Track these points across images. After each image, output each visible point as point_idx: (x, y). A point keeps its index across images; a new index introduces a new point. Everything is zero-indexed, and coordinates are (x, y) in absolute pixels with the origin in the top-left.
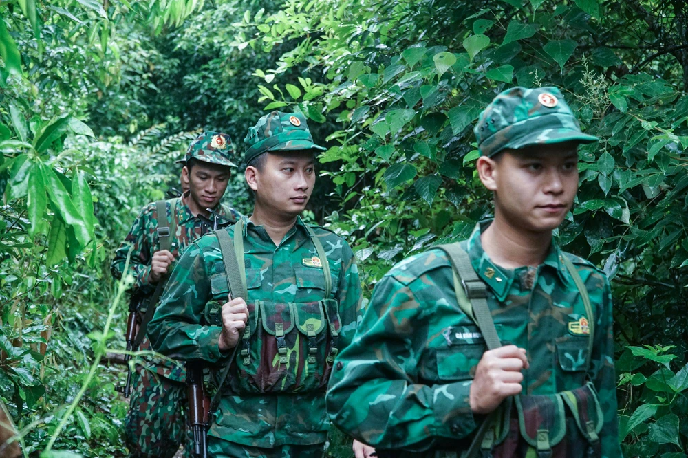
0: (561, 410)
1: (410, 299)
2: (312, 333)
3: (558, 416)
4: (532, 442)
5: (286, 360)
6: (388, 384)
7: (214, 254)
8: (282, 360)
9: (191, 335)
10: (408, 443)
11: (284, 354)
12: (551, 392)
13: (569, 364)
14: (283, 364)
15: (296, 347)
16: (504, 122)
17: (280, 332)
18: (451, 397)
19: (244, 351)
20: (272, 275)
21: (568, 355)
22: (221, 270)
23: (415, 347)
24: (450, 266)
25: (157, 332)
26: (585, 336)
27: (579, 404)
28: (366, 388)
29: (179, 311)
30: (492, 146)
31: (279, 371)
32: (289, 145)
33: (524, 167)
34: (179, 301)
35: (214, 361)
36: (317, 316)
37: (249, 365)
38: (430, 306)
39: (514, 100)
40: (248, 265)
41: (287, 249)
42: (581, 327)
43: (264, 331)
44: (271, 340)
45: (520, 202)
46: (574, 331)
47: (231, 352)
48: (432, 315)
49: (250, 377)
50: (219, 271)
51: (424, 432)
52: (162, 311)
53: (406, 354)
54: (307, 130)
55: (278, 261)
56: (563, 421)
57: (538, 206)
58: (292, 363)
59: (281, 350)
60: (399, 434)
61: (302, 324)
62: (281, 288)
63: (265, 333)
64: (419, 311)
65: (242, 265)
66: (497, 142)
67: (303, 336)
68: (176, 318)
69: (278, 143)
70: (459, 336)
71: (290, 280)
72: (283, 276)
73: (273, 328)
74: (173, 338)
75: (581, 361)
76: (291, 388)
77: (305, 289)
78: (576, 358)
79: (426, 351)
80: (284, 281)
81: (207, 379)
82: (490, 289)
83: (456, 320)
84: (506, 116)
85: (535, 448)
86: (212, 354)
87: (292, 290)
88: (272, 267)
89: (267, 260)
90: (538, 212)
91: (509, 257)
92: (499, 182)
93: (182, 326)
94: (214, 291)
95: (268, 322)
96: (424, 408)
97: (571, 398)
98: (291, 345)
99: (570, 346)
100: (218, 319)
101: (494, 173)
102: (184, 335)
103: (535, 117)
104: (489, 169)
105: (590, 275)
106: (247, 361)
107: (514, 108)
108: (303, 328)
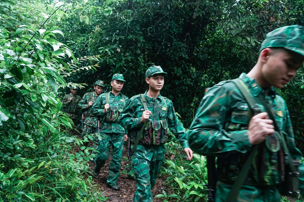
0: (160, 124)
1: (133, 103)
2: (120, 112)
3: (159, 124)
4: (154, 129)
5: (115, 116)
6: (129, 118)
7: (104, 97)
8: (114, 116)
9: (99, 111)
10: (131, 128)
11: (115, 115)
12: (158, 120)
13: (162, 115)
14: (114, 117)
15: (117, 114)
16: (150, 71)
17: (114, 111)
18: (138, 120)
19: (108, 114)
20: (114, 101)
21: (162, 114)
22: (105, 99)
23: (134, 112)
24: (141, 97)
25: (92, 111)
26: (165, 110)
27: (163, 123)
28: (125, 119)
29: (97, 106)
30: (148, 76)
31: (113, 117)
32: (119, 79)
33: (154, 79)
34: (97, 105)
35: (102, 115)
36: (122, 109)
37: (108, 117)
38: (136, 104)
39: (152, 68)
40: (110, 99)
41: (117, 97)
42: (165, 109)
43: (111, 110)
44: (113, 112)
45: (154, 85)
46: (163, 109)
47: (105, 114)
48: (137, 106)
49: (108, 118)
50: (104, 100)
51: (134, 126)
52: (94, 107)
53: (133, 113)
54: (123, 77)
55: (115, 99)
56: (160, 125)
57: (157, 86)
58: (116, 116)
59: (114, 114)
60: (130, 126)
61: (119, 110)
62: (115, 104)
63: (112, 111)
64: (135, 105)
65: (109, 99)
66: (149, 75)
67: (119, 112)
68: (96, 108)
69: (117, 78)
70: (141, 109)
71: (117, 103)
72: (116, 102)
73: (113, 110)
74: (95, 111)
75: (164, 115)
76: (115, 121)
77: (120, 104)
78: (163, 114)
79: (136, 112)
80: (116, 103)
81: (101, 119)
82: (147, 101)
83: (141, 107)
84: (151, 70)
85: (155, 130)
86: (102, 114)
87: (117, 104)
88: (114, 100)
89: (113, 99)
90: (156, 87)
91: (152, 96)
92: (150, 82)
93: (97, 109)
94: (103, 103)
95: (112, 109)
96: (133, 122)
97: (161, 121)
98: (116, 113)
99: (162, 112)
100: (104, 108)
101: (149, 81)
102: (97, 111)
103: (156, 70)
104: (148, 80)
105: (167, 100)
106: (108, 116)
107: (152, 69)
108: (119, 111)
